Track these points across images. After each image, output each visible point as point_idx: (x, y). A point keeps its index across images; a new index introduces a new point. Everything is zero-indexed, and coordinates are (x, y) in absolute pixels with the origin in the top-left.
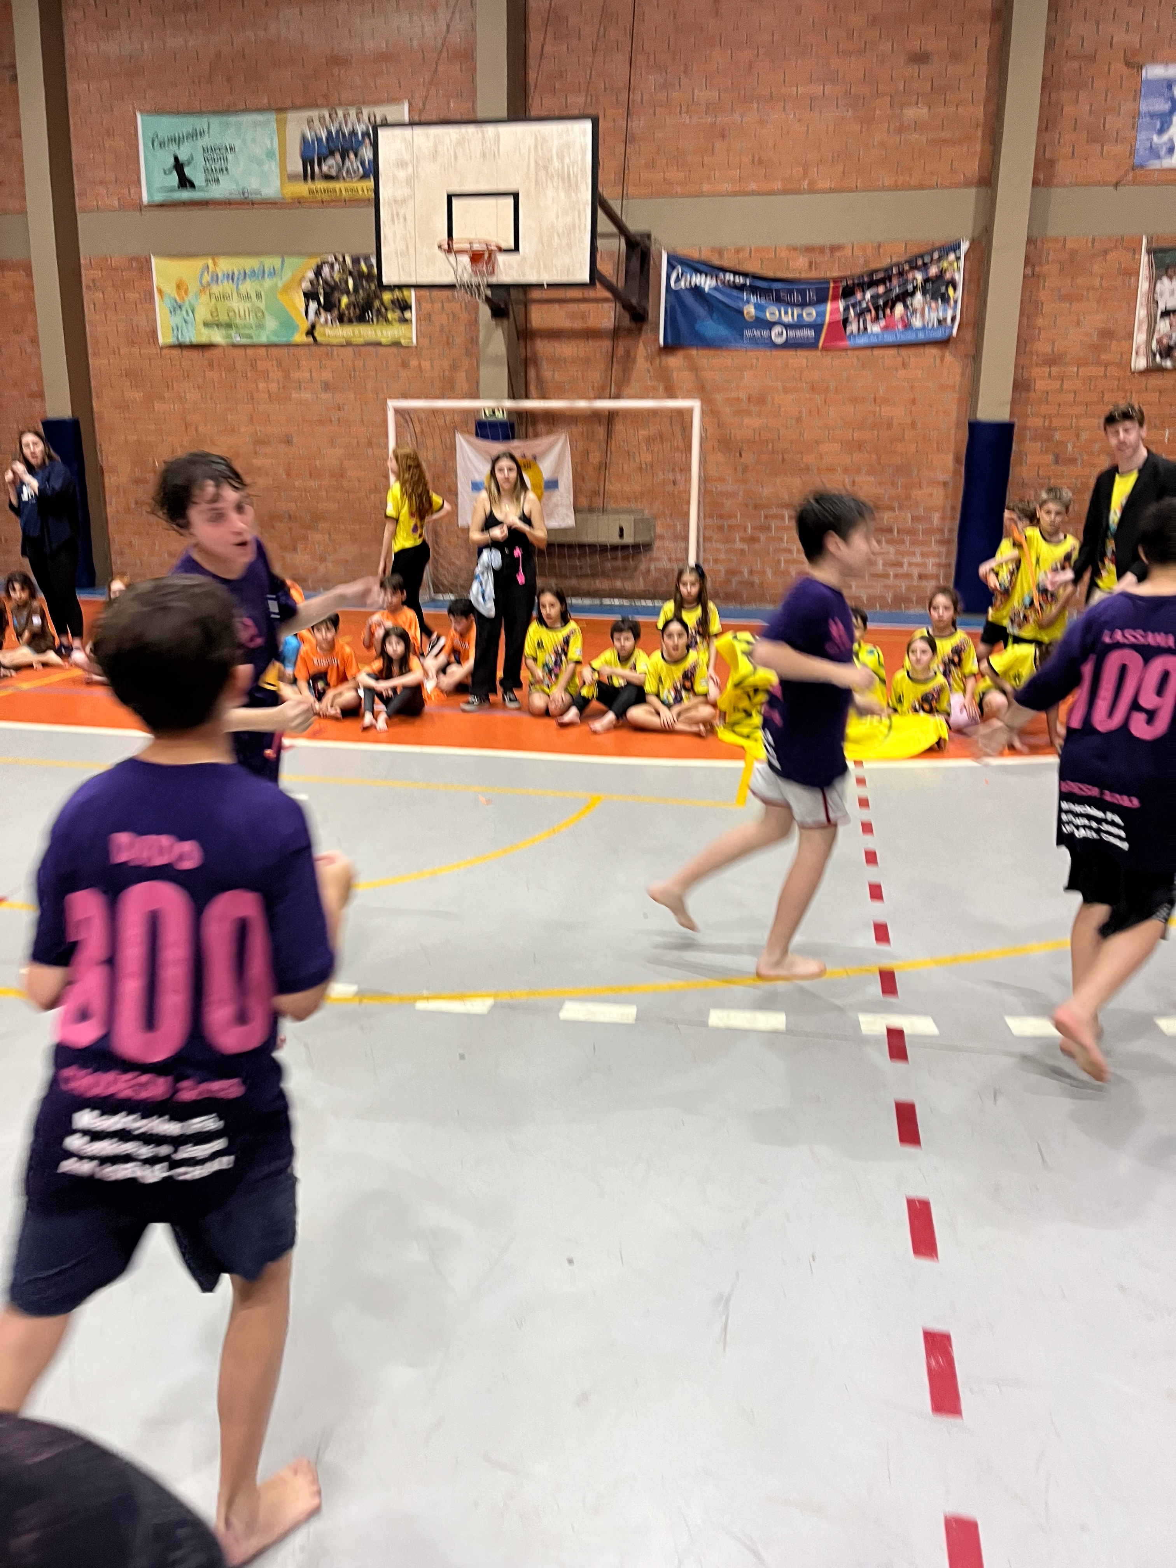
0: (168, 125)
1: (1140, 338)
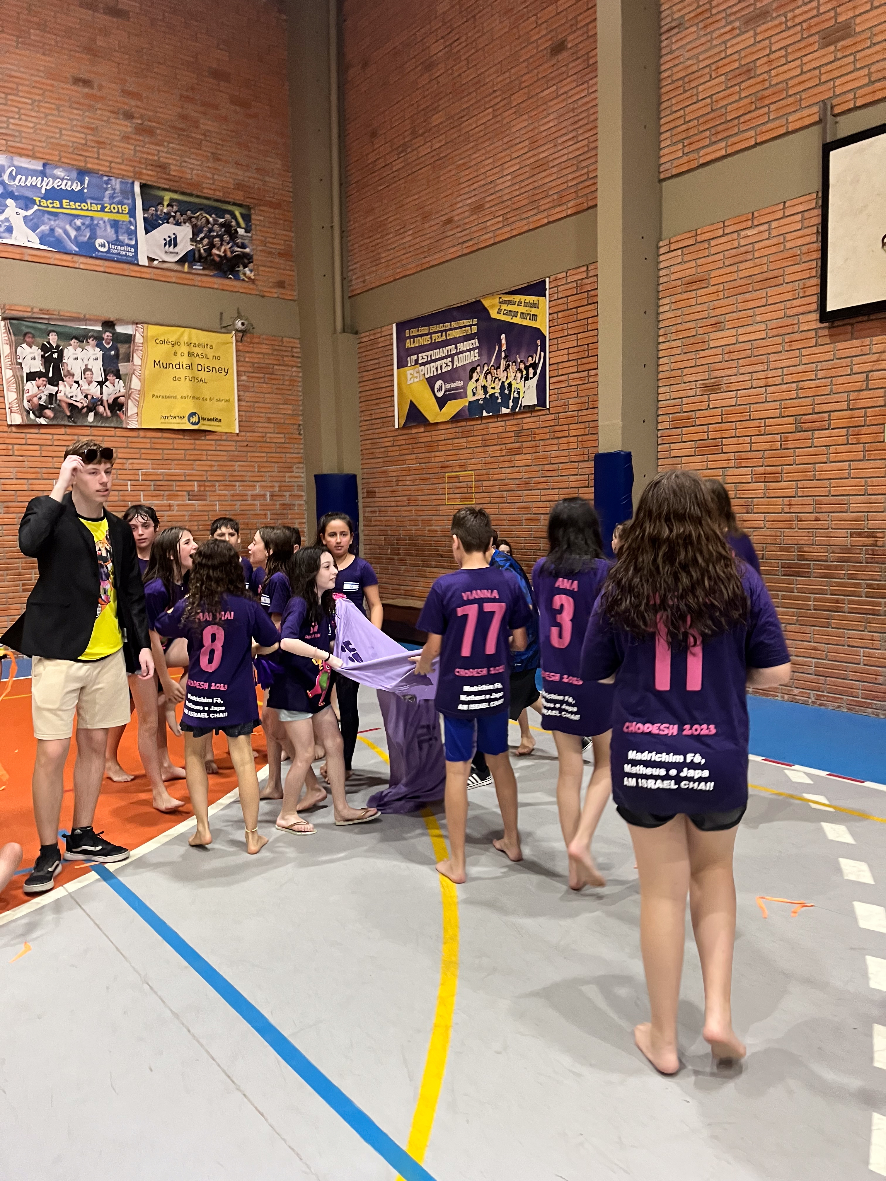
1: (11, 396)
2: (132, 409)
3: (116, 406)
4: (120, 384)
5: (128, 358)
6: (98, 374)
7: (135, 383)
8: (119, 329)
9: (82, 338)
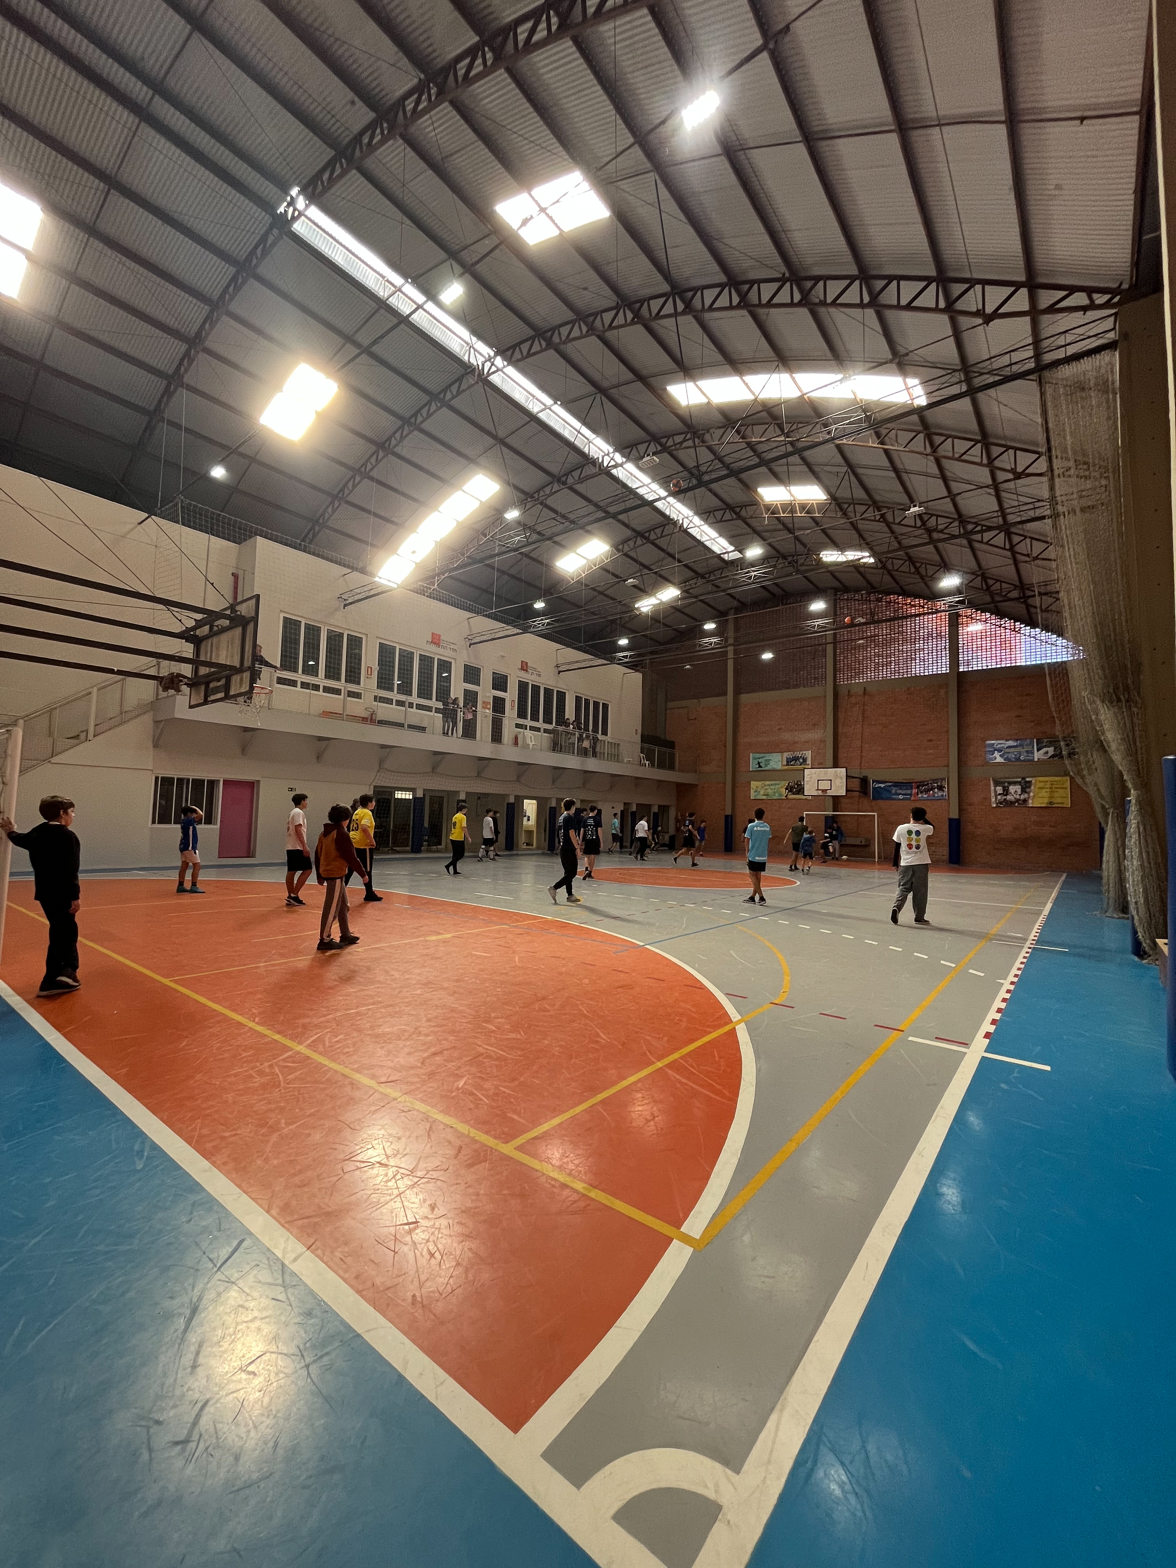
0: (757, 755)
1: (993, 800)
2: (1030, 801)
3: (1025, 801)
4: (1026, 796)
5: (1030, 787)
6: (1019, 792)
7: (1032, 794)
8: (1028, 779)
9: (1015, 783)
